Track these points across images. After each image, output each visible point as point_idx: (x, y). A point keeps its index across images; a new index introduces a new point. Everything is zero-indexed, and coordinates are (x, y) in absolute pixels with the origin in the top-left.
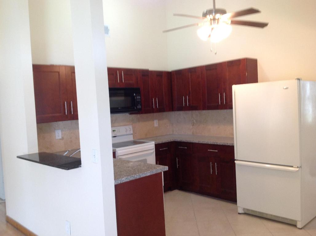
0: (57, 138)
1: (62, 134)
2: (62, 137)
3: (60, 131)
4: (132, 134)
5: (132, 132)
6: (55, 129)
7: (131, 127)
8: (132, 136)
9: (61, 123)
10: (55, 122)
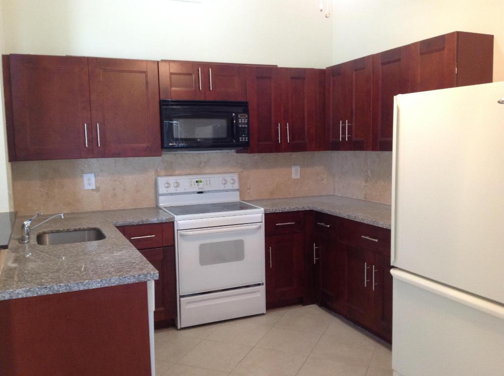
0: (87, 187)
1: (96, 182)
2: (96, 187)
3: (93, 175)
4: (238, 190)
5: (236, 186)
6: (83, 172)
7: (236, 177)
8: (238, 192)
9: (94, 162)
10: (84, 160)
